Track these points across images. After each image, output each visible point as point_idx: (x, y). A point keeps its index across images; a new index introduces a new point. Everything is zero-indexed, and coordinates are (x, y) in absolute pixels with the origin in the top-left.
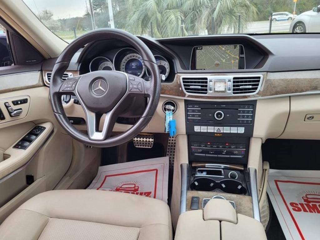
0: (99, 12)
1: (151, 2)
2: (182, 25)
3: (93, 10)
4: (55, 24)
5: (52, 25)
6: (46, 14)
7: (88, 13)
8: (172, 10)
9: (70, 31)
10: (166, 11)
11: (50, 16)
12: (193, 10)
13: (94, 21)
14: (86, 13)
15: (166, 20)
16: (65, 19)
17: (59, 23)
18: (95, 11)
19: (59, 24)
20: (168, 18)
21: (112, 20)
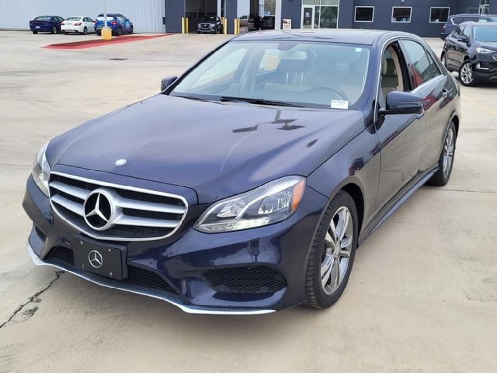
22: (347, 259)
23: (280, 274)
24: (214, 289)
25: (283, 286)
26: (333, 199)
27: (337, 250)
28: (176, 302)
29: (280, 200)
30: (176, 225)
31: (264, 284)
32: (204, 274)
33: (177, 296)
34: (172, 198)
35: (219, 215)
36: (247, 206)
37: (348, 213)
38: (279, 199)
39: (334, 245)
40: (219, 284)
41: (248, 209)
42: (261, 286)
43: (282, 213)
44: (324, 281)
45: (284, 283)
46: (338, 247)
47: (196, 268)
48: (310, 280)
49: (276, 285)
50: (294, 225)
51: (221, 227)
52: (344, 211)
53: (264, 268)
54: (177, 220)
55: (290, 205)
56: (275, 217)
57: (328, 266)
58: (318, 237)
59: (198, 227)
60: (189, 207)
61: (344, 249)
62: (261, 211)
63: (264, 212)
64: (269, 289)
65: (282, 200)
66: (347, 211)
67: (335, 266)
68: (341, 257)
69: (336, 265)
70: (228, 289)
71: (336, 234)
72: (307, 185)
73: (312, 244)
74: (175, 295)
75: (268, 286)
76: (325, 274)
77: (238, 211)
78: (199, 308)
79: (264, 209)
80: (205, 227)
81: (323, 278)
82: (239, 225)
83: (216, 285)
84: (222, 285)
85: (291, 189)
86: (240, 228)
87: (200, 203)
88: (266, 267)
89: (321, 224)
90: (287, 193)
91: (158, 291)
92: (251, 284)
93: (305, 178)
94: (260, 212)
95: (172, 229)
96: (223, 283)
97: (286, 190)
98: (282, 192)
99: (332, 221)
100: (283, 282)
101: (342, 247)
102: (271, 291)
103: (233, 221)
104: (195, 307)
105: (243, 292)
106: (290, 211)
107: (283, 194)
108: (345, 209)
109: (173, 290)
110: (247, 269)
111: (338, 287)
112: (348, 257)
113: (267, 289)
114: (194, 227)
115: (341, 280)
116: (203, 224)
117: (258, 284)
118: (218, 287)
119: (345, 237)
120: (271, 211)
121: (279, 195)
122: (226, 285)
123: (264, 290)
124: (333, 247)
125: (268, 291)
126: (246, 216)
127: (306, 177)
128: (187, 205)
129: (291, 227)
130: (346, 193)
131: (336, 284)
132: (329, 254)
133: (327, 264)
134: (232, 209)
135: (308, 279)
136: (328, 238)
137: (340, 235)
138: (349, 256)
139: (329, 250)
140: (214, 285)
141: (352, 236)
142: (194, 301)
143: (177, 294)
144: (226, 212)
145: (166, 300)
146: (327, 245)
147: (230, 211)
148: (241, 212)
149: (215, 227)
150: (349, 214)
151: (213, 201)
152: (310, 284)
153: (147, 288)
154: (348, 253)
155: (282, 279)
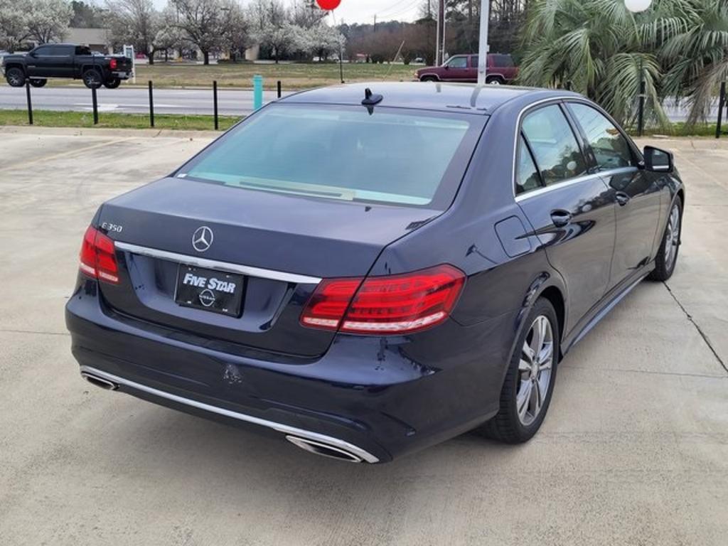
0: (462, 13)
1: (580, 36)
2: (641, 95)
3: (445, 6)
4: (332, 39)
5: (323, 43)
6: (310, 9)
7: (430, 15)
8: (634, 54)
9: (367, 61)
10: (619, 54)
11: (321, 16)
12: (689, 56)
13: (443, 47)
14: (423, 17)
15: (616, 75)
16: (360, 24)
17: (342, 36)
18: (450, 9)
19: (342, 39)
20: (619, 71)
21: (481, 72)
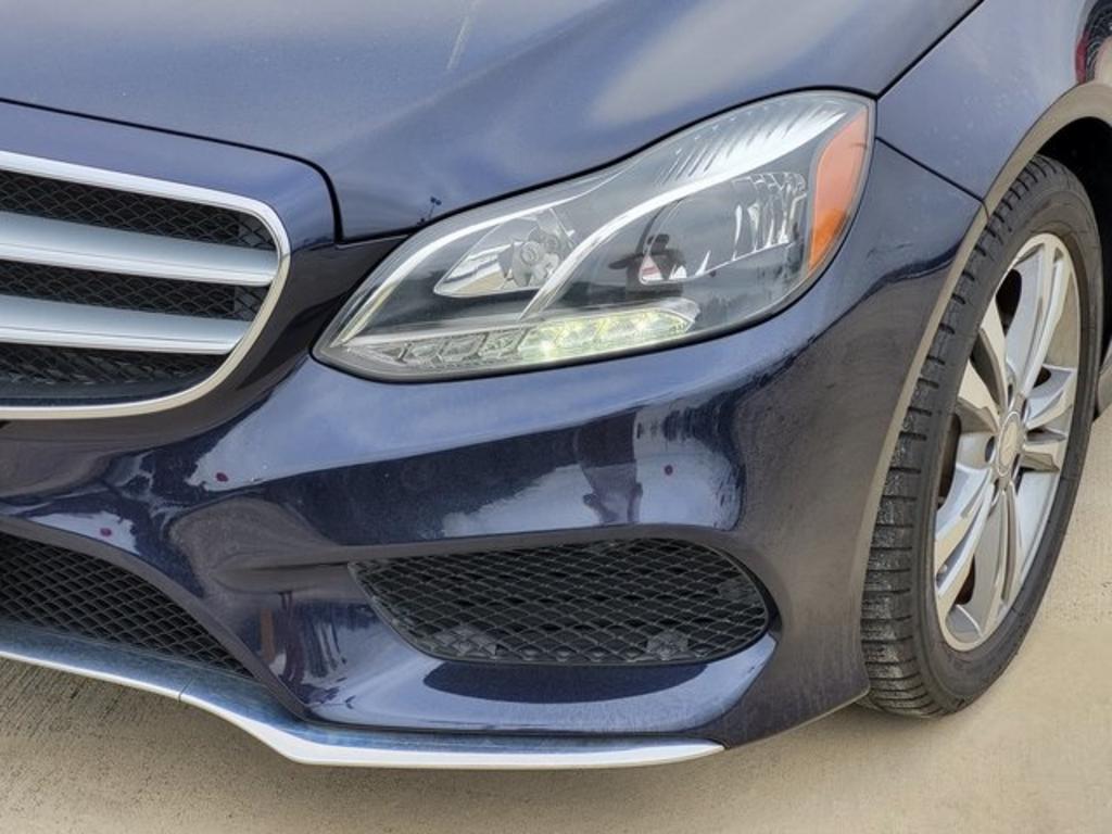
22: (1047, 476)
23: (745, 576)
24: (426, 651)
25: (762, 628)
26: (1004, 201)
27: (1010, 442)
28: (238, 706)
29: (745, 214)
30: (232, 341)
31: (669, 623)
32: (375, 578)
33: (243, 680)
34: (209, 210)
35: (442, 290)
36: (584, 248)
37: (1060, 264)
38: (739, 212)
39: (997, 418)
40: (450, 625)
41: (590, 262)
42: (656, 631)
43: (761, 275)
44: (946, 592)
45: (765, 615)
46: (1014, 426)
47: (335, 551)
48: (885, 593)
49: (724, 626)
50: (814, 339)
51: (456, 351)
52: (1046, 256)
53: (669, 549)
54: (237, 317)
55: (796, 235)
56: (723, 295)
57: (968, 521)
58: (927, 389)
59: (341, 347)
60: (293, 253)
61: (1036, 433)
62: (649, 271)
63: (665, 276)
64: (692, 645)
65: (753, 213)
66: (1058, 256)
67: (997, 513)
68: (1023, 470)
69: (1002, 510)
70: (492, 649)
71: (1007, 365)
72: (876, 138)
73: (898, 423)
74: (231, 674)
75: (685, 630)
76: (950, 561)
77: (538, 269)
78: (357, 736)
79: (668, 260)
80: (378, 348)
81: (940, 578)
82: (541, 337)
83: (433, 630)
84: (464, 631)
85: (802, 161)
86: (548, 352)
87: (348, 231)
88: (684, 544)
89: (941, 326)
90: (781, 180)
91: (150, 653)
92: (603, 624)
93: (871, 103)
94: (650, 276)
95: (215, 361)
96: (466, 618)
97: (778, 166)
98: (755, 173)
99: (993, 307)
100: (760, 611)
101: (1031, 425)
102: (698, 655)
103: (512, 318)
104: (333, 735)
105: (563, 658)
106: (796, 267)
107: (763, 187)
108: (1051, 242)
109: (222, 652)
110: (586, 555)
111: (1006, 609)
112: (1054, 469)
113: (683, 645)
114: (321, 350)
115: (1019, 576)
116: (364, 332)
117: (636, 624)
118: (445, 638)
119: (1044, 376)
120: (701, 272)
121: (741, 191)
122: (481, 626)
123: (664, 649)
124: (989, 430)
125: (684, 654)
126: (578, 296)
127: (875, 98)
128: (284, 245)
129: (803, 350)
130: (1059, 167)
131: (997, 600)
132: (973, 466)
133: (964, 514)
134: (504, 260)
135: (876, 588)
136: (971, 389)
137: (1025, 371)
138: (1060, 465)
139: (970, 444)
140: (423, 629)
141: (1074, 371)
142: (334, 709)
143: (245, 671)
144: (476, 274)
145: (189, 698)
146: (965, 424)
147: (496, 268)
148: (556, 275)
149: (424, 346)
150: (1065, 267)
151: (413, 221)
152: (884, 610)
153: (99, 643)
154: (1054, 450)
155: (755, 600)
